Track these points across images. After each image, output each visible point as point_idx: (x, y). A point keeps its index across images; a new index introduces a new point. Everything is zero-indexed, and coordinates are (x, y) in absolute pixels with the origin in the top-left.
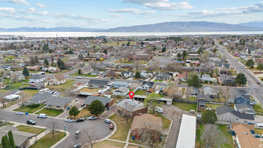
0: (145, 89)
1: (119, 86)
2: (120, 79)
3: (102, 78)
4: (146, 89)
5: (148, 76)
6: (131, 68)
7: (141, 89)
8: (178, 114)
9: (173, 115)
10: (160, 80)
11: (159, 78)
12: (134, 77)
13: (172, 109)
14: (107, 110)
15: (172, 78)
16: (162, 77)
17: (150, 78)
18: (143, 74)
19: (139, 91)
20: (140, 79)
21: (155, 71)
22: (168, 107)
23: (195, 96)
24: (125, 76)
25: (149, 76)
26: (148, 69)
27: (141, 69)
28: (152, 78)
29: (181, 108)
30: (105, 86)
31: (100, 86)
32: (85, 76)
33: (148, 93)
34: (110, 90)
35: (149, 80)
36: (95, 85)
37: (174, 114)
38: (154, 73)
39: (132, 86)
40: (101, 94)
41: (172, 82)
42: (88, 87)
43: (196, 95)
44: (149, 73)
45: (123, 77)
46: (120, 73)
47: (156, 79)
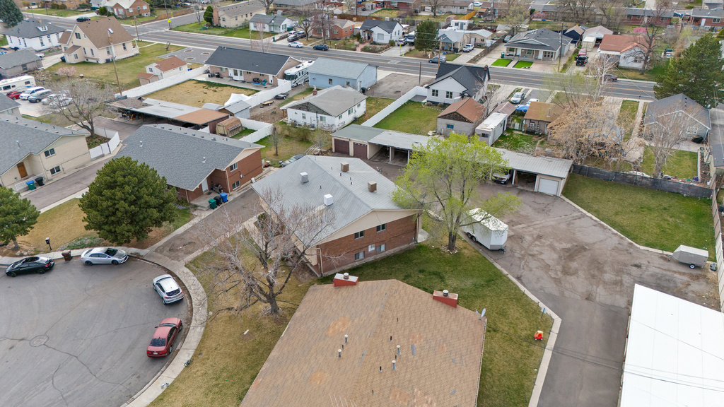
0: (441, 99)
1: (331, 80)
2: (355, 50)
3: (284, 42)
4: (448, 101)
5: (473, 40)
6: (412, 8)
7: (425, 101)
8: (596, 266)
9: (566, 271)
10: (522, 59)
11: (519, 53)
12: (412, 44)
13: (563, 226)
14: (212, 207)
15: (576, 52)
16: (532, 45)
17: (479, 51)
18: (454, 32)
19: (411, 108)
20: (433, 55)
21: (508, 22)
22: (544, 211)
23: (695, 148)
24: (375, 38)
25: (479, 41)
26: (481, 13)
27: (450, 13)
28: (488, 50)
29: (618, 219)
30: (271, 77)
31: (250, 78)
32: (225, 34)
33: (451, 122)
34: (290, 96)
35: (474, 60)
36: (231, 71)
37: (574, 265)
38: (502, 28)
39: (392, 82)
40: (232, 114)
41: (575, 69)
42: (205, 78)
43: (698, 140)
44: (480, 27)
45: (367, 45)
46: (358, 26)
47: (503, 56)
